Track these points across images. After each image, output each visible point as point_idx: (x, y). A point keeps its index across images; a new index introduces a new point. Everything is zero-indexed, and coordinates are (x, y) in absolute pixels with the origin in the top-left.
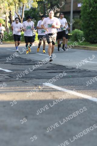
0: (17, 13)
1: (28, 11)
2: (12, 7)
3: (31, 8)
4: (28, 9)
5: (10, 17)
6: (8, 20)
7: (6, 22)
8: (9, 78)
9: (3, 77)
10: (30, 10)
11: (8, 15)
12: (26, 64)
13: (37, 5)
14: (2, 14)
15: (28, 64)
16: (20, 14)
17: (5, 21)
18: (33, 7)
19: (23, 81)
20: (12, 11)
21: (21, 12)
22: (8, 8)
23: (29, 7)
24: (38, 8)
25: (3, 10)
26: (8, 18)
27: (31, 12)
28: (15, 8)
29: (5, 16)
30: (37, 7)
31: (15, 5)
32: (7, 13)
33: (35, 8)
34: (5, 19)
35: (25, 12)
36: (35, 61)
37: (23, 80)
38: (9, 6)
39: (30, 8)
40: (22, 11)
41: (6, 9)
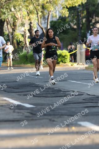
0: (40, 24)
1: (55, 22)
2: (34, 17)
3: (60, 17)
4: (55, 19)
5: (30, 30)
6: (28, 34)
7: (25, 37)
8: (31, 115)
9: (21, 114)
10: (58, 19)
11: (27, 27)
12: (54, 95)
13: (68, 12)
14: (19, 26)
15: (56, 95)
16: (44, 26)
17: (23, 35)
18: (62, 15)
19: (50, 120)
20: (32, 22)
21: (45, 23)
22: (27, 18)
23: (56, 16)
24: (69, 17)
25: (20, 20)
26: (27, 32)
27: (60, 23)
28: (37, 18)
29: (23, 29)
30: (67, 15)
31: (37, 14)
32: (26, 26)
33: (65, 17)
34: (23, 33)
35: (51, 22)
36: (66, 92)
37: (50, 117)
38: (28, 15)
39: (58, 17)
40: (46, 21)
41: (25, 18)
